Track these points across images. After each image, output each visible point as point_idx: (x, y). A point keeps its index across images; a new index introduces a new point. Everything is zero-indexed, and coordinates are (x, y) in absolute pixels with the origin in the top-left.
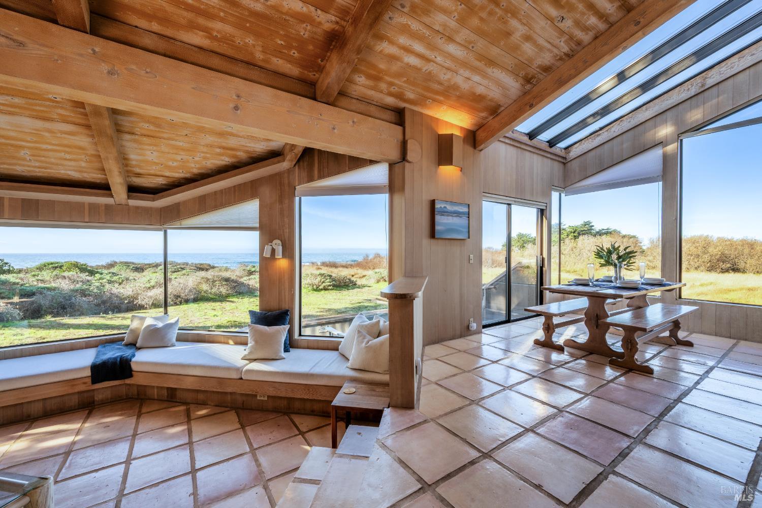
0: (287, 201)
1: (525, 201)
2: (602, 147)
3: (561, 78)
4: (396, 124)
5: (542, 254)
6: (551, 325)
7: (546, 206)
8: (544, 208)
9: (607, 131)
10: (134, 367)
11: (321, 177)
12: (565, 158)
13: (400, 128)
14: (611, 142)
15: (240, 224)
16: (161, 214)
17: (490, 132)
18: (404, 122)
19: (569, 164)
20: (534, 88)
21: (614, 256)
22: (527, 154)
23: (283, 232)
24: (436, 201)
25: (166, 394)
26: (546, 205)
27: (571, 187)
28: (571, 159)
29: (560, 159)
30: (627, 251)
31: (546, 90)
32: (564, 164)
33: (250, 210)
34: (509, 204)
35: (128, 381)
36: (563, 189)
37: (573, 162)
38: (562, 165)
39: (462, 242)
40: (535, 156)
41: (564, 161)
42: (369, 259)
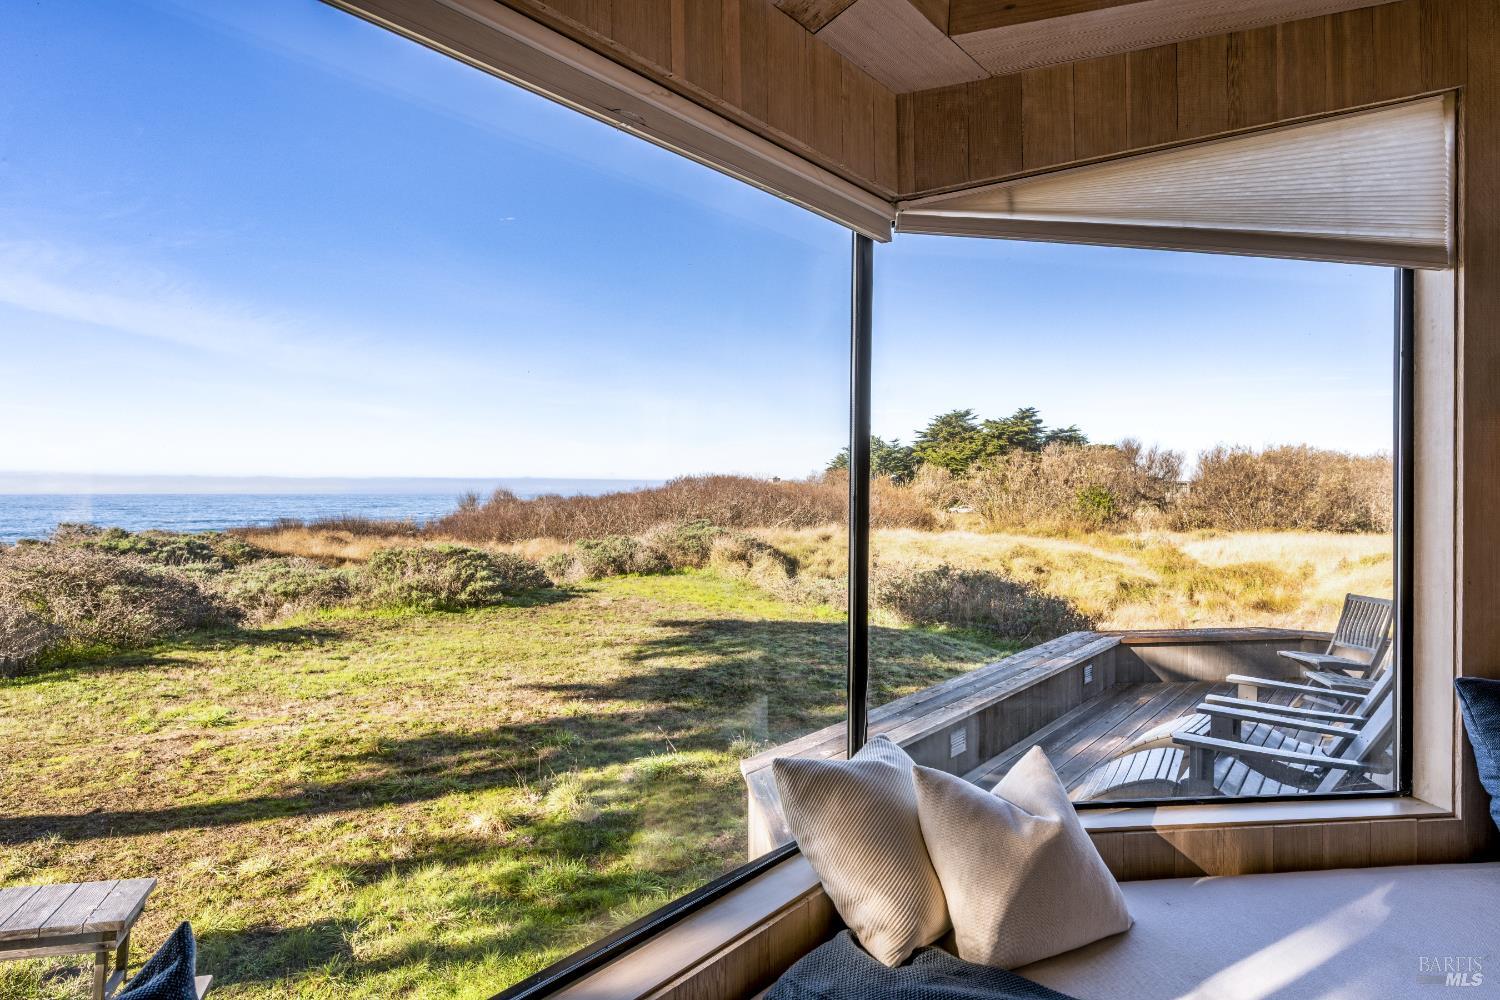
42: (480, 508)
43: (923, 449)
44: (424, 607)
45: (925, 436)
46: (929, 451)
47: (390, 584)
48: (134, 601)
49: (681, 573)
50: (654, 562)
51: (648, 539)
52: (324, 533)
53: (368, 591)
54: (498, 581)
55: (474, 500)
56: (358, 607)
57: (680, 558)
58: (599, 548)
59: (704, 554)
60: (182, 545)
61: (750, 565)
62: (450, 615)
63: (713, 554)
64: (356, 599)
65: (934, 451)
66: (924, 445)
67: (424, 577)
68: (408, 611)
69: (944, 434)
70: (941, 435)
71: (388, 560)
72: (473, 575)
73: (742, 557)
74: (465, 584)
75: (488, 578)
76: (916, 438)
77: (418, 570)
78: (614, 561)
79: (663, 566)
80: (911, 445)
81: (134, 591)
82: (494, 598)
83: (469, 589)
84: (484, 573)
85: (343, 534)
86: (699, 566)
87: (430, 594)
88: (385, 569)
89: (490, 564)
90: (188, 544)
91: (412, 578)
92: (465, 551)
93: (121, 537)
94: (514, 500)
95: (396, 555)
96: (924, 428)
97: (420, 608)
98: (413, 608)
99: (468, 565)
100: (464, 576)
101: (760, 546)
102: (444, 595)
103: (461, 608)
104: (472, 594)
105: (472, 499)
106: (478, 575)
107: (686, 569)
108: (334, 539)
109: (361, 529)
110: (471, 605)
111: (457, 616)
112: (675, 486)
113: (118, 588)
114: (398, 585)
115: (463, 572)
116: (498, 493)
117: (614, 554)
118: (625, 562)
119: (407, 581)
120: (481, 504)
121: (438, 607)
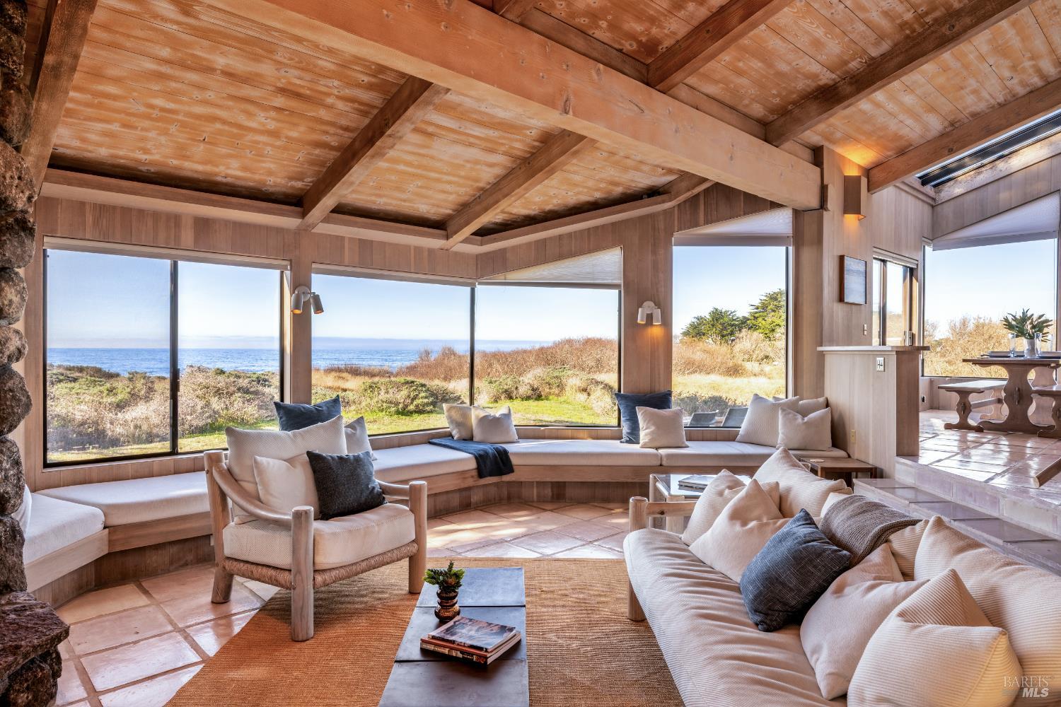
0: (662, 252)
1: (898, 256)
2: (985, 189)
3: (988, 126)
4: (812, 163)
5: (910, 329)
6: (967, 405)
7: (917, 265)
8: (915, 267)
9: (991, 168)
10: (514, 461)
11: (709, 221)
12: (934, 199)
13: (818, 169)
14: (996, 183)
15: (594, 280)
16: (477, 264)
17: (891, 173)
18: (822, 163)
19: (939, 208)
20: (954, 131)
21: (1028, 327)
22: (903, 194)
23: (657, 291)
24: (845, 257)
25: (550, 494)
26: (917, 262)
27: (943, 238)
28: (943, 200)
29: (930, 201)
30: (1042, 319)
31: (971, 135)
32: (933, 207)
33: (610, 261)
34: (884, 261)
35: (506, 478)
36: (930, 241)
37: (945, 205)
38: (930, 208)
39: (858, 306)
40: (910, 198)
41: (933, 203)
42: (432, 359)
43: (756, 318)
44: (390, 412)
45: (757, 308)
46: (760, 319)
47: (371, 399)
48: (248, 401)
49: (547, 399)
50: (530, 392)
51: (530, 378)
52: (334, 374)
53: (360, 404)
54: (431, 399)
55: (429, 354)
56: (355, 412)
57: (547, 390)
58: (498, 383)
59: (561, 387)
60: (254, 379)
61: (589, 394)
62: (404, 417)
63: (567, 388)
64: (353, 407)
65: (764, 319)
66: (756, 315)
67: (390, 396)
68: (381, 414)
69: (771, 307)
70: (769, 308)
71: (371, 387)
72: (417, 395)
73: (585, 390)
74: (413, 400)
75: (426, 398)
76: (752, 310)
77: (387, 392)
78: (506, 391)
79: (536, 395)
80: (747, 315)
81: (248, 397)
82: (429, 408)
83: (415, 403)
84: (423, 394)
85: (345, 375)
86: (558, 395)
87: (393, 405)
88: (369, 391)
89: (428, 390)
90: (258, 378)
91: (383, 396)
92: (413, 382)
93: (220, 374)
94: (454, 354)
95: (375, 384)
96: (757, 303)
97: (387, 413)
98: (384, 413)
99: (415, 390)
100: (412, 396)
101: (597, 383)
102: (401, 406)
103: (410, 413)
104: (417, 406)
105: (427, 353)
106: (420, 396)
107: (551, 397)
108: (340, 377)
109: (355, 372)
110: (416, 412)
111: (408, 417)
112: (559, 345)
113: (240, 394)
114: (376, 399)
115: (412, 393)
116: (444, 349)
117: (506, 387)
118: (512, 392)
119: (380, 397)
120: (433, 357)
121: (398, 413)
